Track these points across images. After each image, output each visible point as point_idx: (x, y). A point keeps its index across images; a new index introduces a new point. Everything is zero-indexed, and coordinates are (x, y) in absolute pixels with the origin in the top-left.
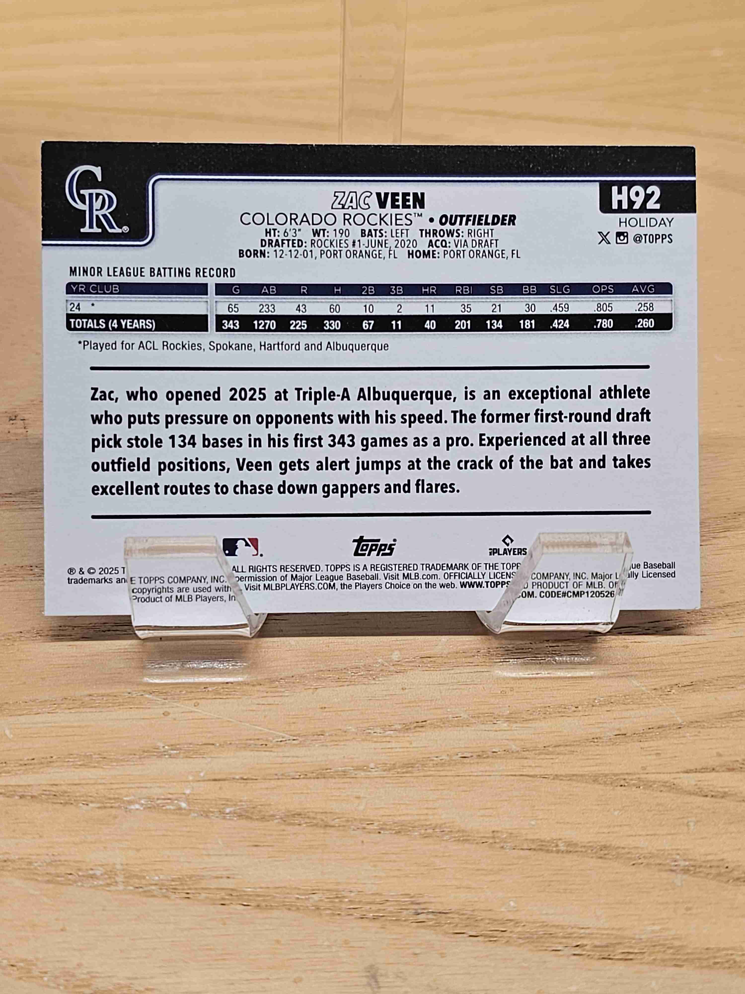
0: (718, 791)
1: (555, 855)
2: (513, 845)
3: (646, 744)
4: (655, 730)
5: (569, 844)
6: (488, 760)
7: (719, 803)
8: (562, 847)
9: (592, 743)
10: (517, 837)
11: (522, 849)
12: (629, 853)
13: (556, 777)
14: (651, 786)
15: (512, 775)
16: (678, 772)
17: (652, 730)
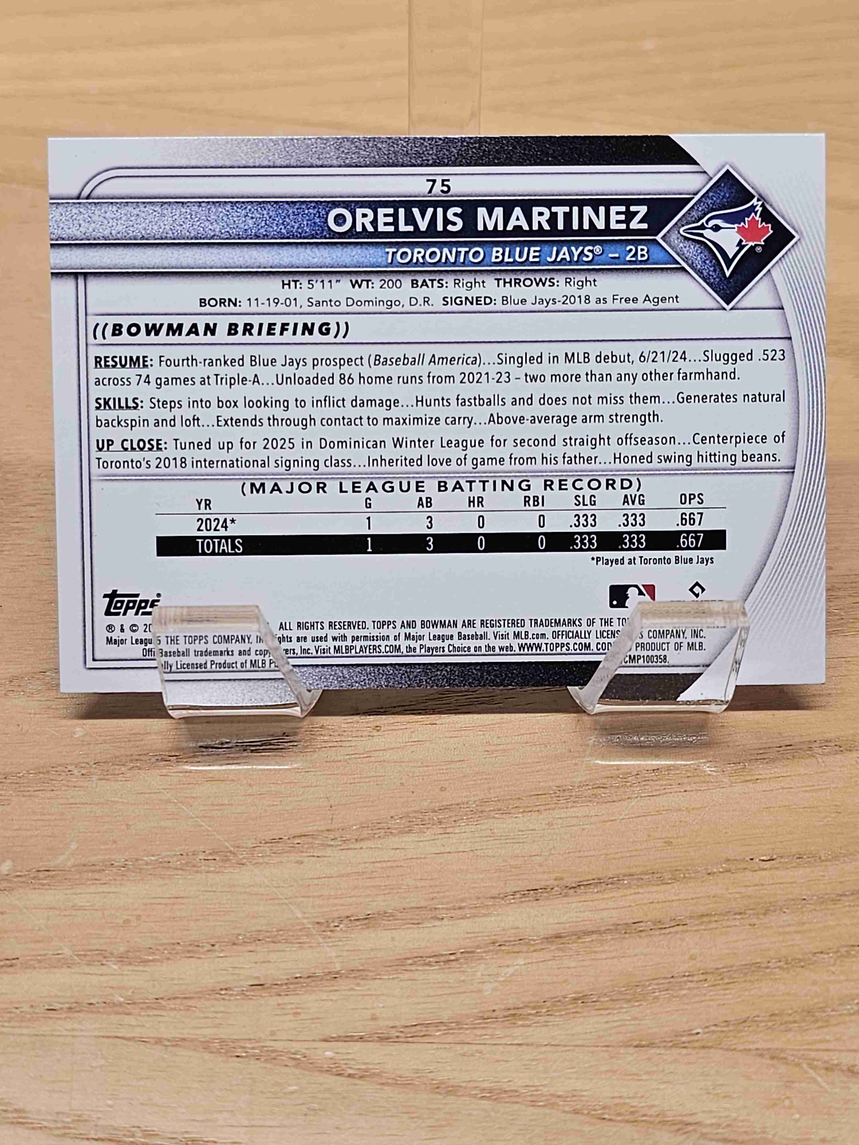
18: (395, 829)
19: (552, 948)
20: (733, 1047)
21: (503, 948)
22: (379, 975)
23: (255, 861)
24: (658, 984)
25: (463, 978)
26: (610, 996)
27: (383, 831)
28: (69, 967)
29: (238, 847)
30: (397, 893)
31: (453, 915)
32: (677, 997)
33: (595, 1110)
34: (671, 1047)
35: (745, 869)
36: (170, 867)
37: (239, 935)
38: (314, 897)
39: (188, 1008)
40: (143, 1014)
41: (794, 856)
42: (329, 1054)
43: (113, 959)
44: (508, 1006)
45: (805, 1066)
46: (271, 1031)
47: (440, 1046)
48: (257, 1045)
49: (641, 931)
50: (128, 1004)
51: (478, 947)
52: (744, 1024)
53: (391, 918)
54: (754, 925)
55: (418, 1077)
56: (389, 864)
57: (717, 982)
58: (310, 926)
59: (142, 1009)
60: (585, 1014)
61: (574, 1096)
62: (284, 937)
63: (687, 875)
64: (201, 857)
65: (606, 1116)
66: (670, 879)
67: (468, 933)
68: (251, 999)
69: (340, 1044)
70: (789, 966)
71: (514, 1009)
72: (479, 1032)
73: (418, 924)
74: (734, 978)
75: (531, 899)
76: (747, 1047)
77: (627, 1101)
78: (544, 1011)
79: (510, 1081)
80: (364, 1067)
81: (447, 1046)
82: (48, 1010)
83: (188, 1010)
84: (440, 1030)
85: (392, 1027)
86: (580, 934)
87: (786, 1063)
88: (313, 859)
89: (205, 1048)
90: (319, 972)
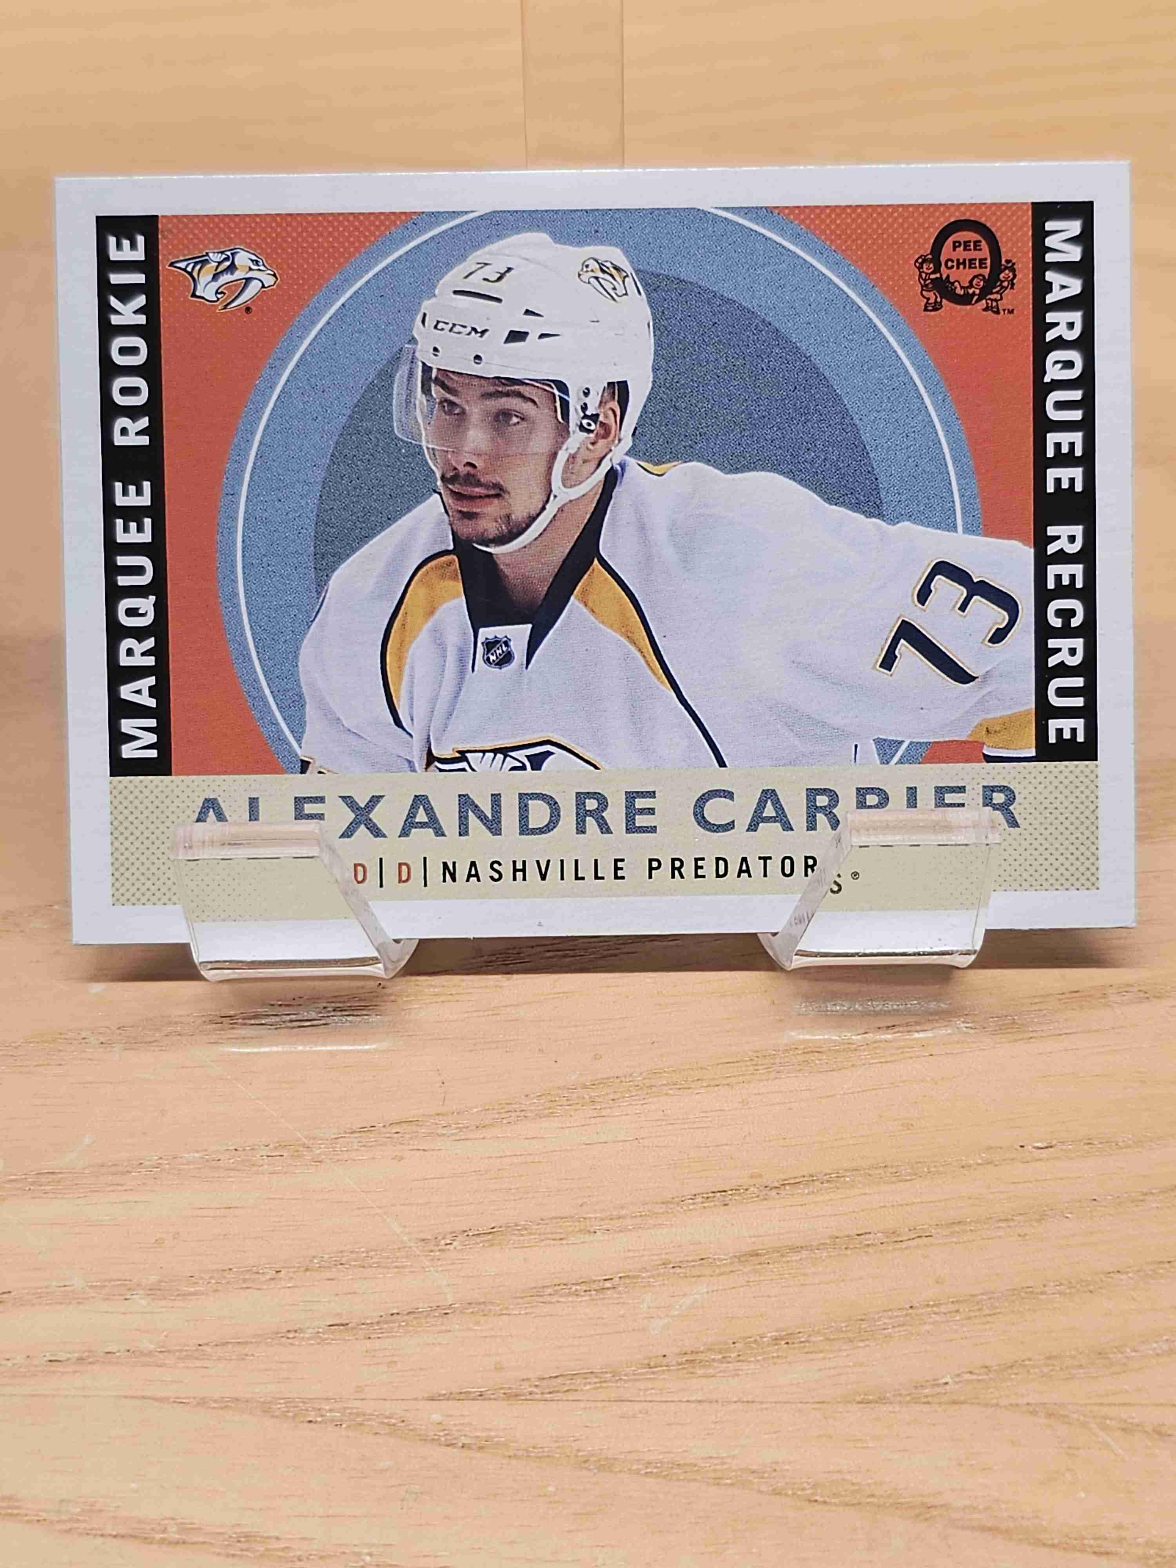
0: (477, 1437)
1: (154, 1547)
2: (88, 1527)
3: (377, 1344)
4: (399, 1317)
5: (183, 1528)
6: (94, 1367)
7: (471, 1458)
8: (173, 1534)
9: (284, 1339)
10: (101, 1511)
11: (102, 1535)
12: (284, 1549)
13: (202, 1402)
14: (361, 1424)
15: (126, 1397)
16: (416, 1399)
17: (395, 1317)
18: (531, 1111)
19: (745, 1270)
20: (994, 1401)
21: (678, 1270)
22: (506, 1308)
23: (337, 1157)
24: (890, 1318)
25: (621, 1313)
26: (825, 1333)
27: (513, 1114)
28: (79, 1303)
29: (314, 1138)
30: (533, 1198)
31: (609, 1227)
32: (918, 1334)
33: (803, 1489)
34: (909, 1402)
35: (1013, 1159)
36: (219, 1167)
37: (314, 1257)
38: (418, 1204)
39: (242, 1358)
40: (181, 1365)
41: (1081, 1141)
42: (436, 1417)
43: (141, 1292)
44: (684, 1350)
45: (1093, 1425)
46: (358, 1387)
47: (589, 1405)
48: (337, 1406)
49: (868, 1245)
50: (161, 1352)
51: (644, 1269)
52: (1010, 1371)
53: (525, 1232)
54: (1026, 1235)
55: (559, 1447)
56: (521, 1159)
57: (972, 1314)
58: (412, 1244)
59: (179, 1358)
60: (789, 1359)
61: (775, 1470)
62: (374, 1260)
63: (933, 1169)
64: (264, 1153)
65: (818, 1498)
66: (910, 1174)
67: (629, 1251)
68: (329, 1343)
69: (450, 1402)
70: (1073, 1290)
71: (692, 1352)
72: (642, 1385)
73: (561, 1239)
74: (996, 1308)
75: (717, 1203)
76: (1014, 1402)
77: (848, 1477)
78: (733, 1355)
79: (685, 1451)
80: (484, 1434)
81: (599, 1404)
82: (51, 1361)
83: (243, 1359)
84: (590, 1383)
85: (523, 1380)
86: (783, 1251)
87: (1070, 1424)
88: (418, 1153)
89: (264, 1411)
90: (423, 1306)
